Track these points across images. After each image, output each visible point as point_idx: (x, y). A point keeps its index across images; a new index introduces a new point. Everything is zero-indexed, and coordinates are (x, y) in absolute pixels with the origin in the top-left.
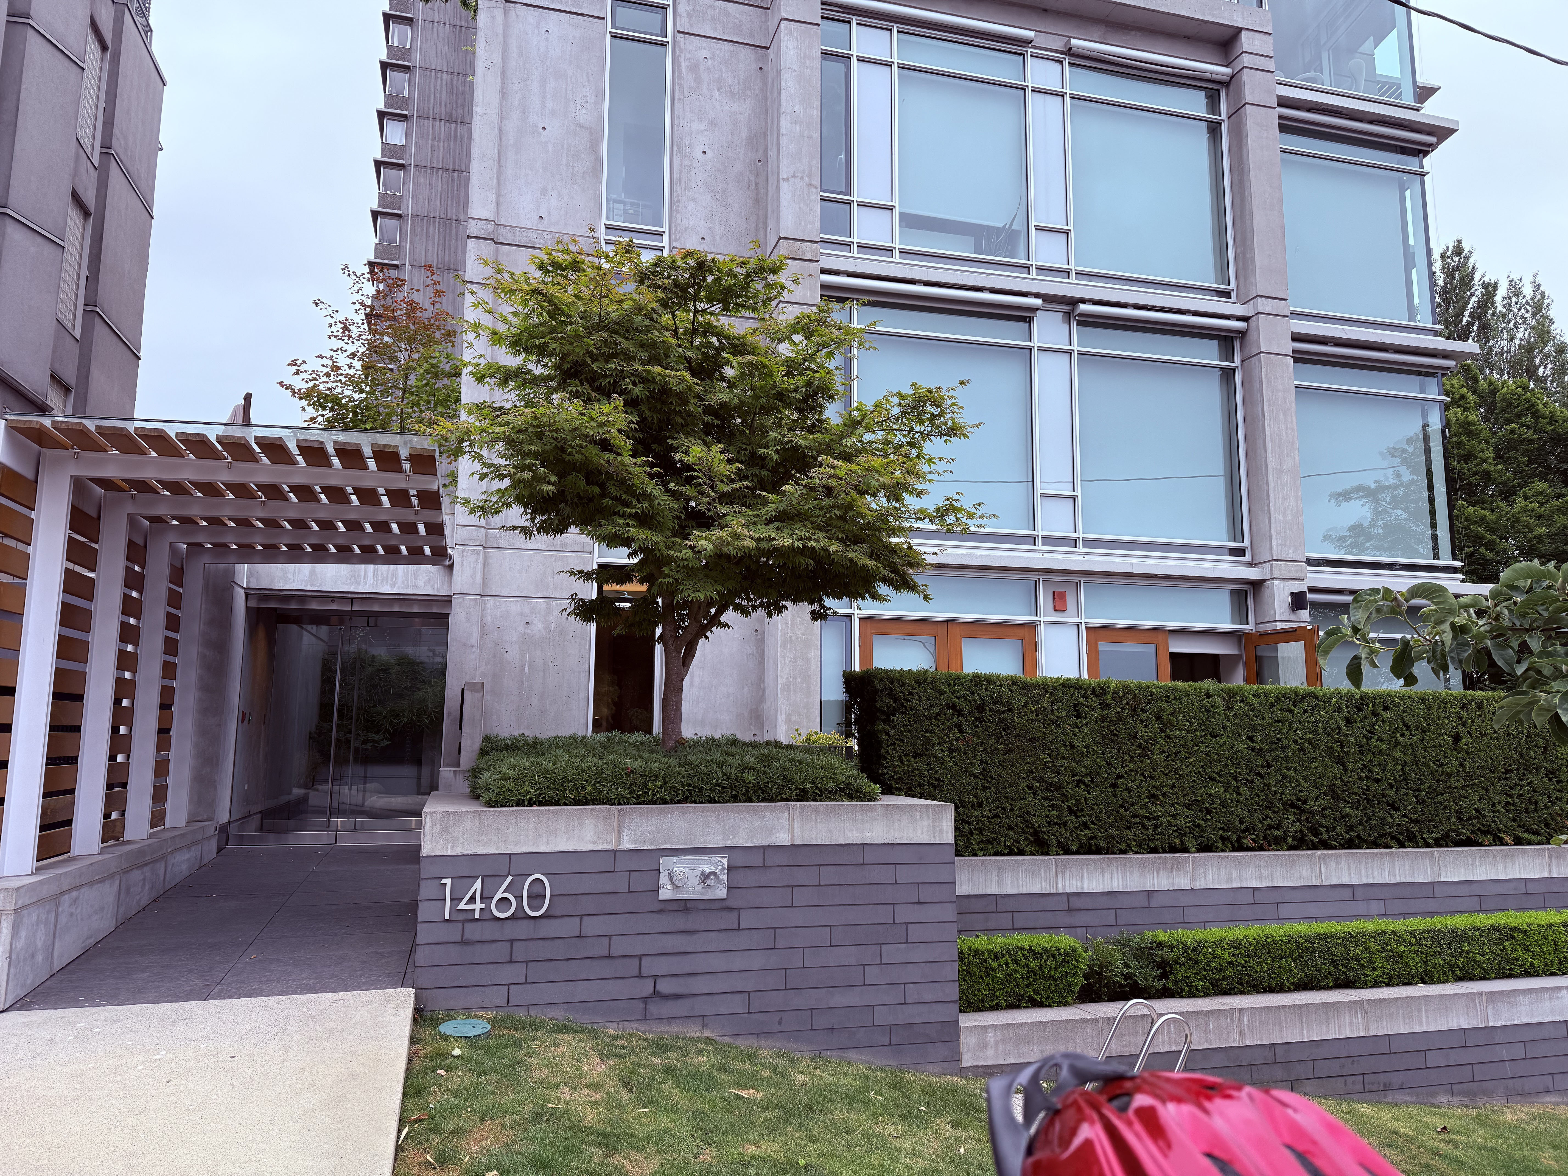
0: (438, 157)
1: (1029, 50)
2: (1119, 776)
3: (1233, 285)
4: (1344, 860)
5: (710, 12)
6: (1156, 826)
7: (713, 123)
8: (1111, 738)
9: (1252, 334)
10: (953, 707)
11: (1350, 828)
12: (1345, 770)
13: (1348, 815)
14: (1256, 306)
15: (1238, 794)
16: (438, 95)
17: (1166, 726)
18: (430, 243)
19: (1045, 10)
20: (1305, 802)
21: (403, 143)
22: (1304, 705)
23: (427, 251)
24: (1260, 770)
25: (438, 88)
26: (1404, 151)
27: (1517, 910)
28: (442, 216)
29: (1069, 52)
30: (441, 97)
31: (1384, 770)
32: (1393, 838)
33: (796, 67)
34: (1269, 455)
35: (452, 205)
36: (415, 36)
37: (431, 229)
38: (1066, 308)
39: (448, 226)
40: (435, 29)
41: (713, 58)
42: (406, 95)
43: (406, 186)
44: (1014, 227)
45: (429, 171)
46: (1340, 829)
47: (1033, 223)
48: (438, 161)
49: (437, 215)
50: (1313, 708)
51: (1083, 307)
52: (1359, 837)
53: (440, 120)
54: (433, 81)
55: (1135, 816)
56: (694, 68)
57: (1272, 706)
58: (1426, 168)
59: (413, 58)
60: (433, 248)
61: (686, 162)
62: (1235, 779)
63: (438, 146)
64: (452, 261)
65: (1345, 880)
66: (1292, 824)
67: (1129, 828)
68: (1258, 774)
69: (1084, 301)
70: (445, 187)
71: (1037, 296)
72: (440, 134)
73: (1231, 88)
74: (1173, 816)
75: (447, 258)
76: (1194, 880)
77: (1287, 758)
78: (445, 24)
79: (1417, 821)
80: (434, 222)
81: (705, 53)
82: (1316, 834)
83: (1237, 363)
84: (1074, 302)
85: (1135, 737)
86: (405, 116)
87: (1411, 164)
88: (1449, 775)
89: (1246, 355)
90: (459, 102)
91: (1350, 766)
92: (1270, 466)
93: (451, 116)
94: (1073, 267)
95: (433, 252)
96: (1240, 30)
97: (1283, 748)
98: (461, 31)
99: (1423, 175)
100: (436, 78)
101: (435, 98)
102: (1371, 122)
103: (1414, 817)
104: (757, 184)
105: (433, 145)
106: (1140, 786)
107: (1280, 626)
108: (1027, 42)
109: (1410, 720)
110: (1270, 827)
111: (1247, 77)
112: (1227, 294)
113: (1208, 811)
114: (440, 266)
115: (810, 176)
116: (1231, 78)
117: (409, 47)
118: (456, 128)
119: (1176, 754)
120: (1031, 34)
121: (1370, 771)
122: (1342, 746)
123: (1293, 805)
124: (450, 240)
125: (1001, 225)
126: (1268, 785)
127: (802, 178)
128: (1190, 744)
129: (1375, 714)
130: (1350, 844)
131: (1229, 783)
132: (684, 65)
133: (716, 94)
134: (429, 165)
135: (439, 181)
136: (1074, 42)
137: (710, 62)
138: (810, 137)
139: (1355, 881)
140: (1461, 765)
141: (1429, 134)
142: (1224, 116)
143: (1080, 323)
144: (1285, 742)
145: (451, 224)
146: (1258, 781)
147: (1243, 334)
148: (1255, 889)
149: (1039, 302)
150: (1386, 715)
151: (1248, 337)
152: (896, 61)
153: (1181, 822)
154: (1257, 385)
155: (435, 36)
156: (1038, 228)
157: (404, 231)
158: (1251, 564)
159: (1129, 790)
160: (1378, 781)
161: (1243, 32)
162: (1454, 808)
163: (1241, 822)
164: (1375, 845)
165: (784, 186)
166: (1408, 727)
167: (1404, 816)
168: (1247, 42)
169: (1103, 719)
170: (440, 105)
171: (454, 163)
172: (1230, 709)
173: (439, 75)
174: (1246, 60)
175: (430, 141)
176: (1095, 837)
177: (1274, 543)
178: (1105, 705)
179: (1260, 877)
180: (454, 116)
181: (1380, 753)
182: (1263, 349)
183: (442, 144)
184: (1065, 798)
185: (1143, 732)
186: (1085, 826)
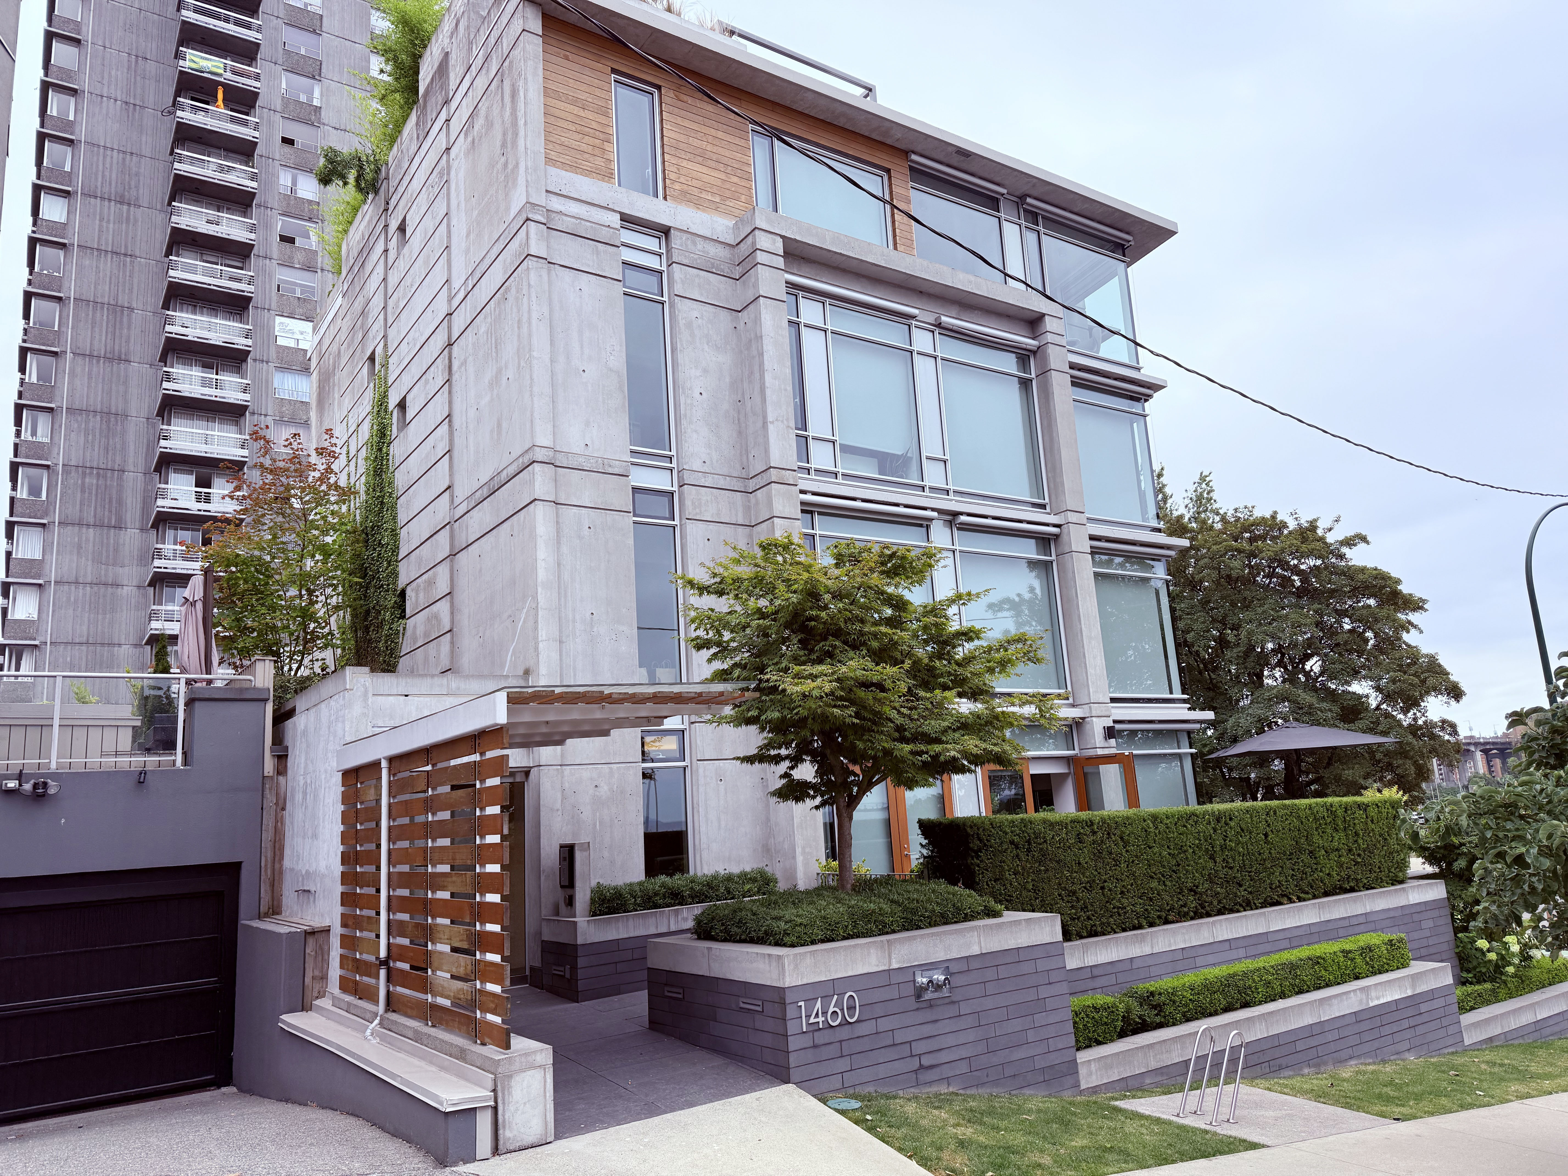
0: (107, 240)
1: (914, 322)
2: (1105, 881)
3: (1047, 500)
4: (1224, 924)
5: (697, 280)
6: (1125, 913)
7: (705, 371)
8: (1098, 855)
9: (1064, 537)
10: (1012, 842)
11: (1219, 902)
12: (1215, 862)
13: (1218, 893)
14: (1066, 517)
15: (1165, 886)
16: (107, 174)
17: (1126, 843)
18: (97, 330)
19: (921, 292)
20: (1197, 887)
21: (63, 220)
22: (1191, 822)
23: (92, 338)
24: (1174, 868)
25: (108, 166)
26: (1132, 398)
27: (1308, 945)
28: (112, 302)
29: (939, 325)
30: (110, 177)
31: (1234, 860)
32: (1241, 905)
33: (772, 335)
34: (1083, 626)
35: (124, 291)
36: (80, 108)
37: (98, 314)
38: (949, 518)
39: (119, 314)
40: (104, 104)
41: (702, 318)
42: (67, 168)
43: (68, 267)
44: (909, 455)
45: (95, 253)
46: (1215, 903)
47: (924, 454)
48: (107, 244)
49: (106, 300)
50: (1196, 822)
51: (963, 518)
52: (1224, 907)
53: (110, 200)
54: (101, 158)
55: (1114, 908)
56: (689, 325)
57: (1176, 824)
58: (1147, 412)
59: (77, 130)
60: (101, 335)
61: (689, 401)
62: (1163, 876)
63: (107, 228)
64: (123, 350)
65: (1226, 937)
66: (1192, 903)
67: (1111, 916)
68: (1173, 871)
69: (962, 514)
70: (116, 271)
71: (933, 510)
72: (109, 215)
73: (1038, 355)
74: (1133, 905)
75: (117, 348)
76: (1152, 948)
77: (1187, 858)
78: (116, 100)
79: (1251, 893)
80: (102, 308)
81: (695, 314)
82: (1203, 908)
83: (1054, 557)
84: (956, 514)
85: (1111, 853)
86: (68, 192)
87: (1136, 407)
88: (1265, 860)
89: (1059, 552)
90: (133, 183)
91: (1218, 860)
92: (1084, 634)
93: (122, 196)
94: (951, 487)
95: (100, 341)
96: (1044, 315)
97: (1185, 851)
98: (135, 110)
99: (1145, 416)
100: (105, 157)
101: (103, 177)
102: (1115, 379)
103: (1249, 890)
104: (739, 420)
105: (100, 226)
106: (1116, 887)
108: (913, 317)
109: (1243, 826)
110: (1182, 906)
111: (1052, 350)
112: (1043, 506)
113: (1151, 899)
114: (108, 355)
115: (787, 420)
116: (1039, 348)
117: (71, 118)
118: (128, 211)
119: (1133, 862)
120: (915, 312)
121: (1227, 862)
122: (1213, 847)
123: (1191, 890)
124: (121, 329)
125: (900, 453)
126: (1179, 878)
127: (782, 422)
128: (1139, 854)
129: (1226, 824)
130: (1220, 913)
131: (1160, 879)
132: (682, 323)
133: (706, 347)
134: (96, 246)
135: (108, 265)
136: (944, 319)
137: (700, 321)
138: (786, 390)
139: (1230, 937)
140: (1270, 853)
141: (1149, 388)
142: (1033, 375)
143: (958, 529)
144: (1185, 848)
145: (122, 311)
146: (1174, 875)
147: (1057, 537)
148: (1183, 949)
149: (935, 514)
150: (1232, 824)
151: (1060, 539)
152: (830, 328)
153: (1138, 908)
154: (1070, 575)
155: (104, 111)
156: (928, 458)
157: (64, 314)
158: (1073, 706)
159: (1110, 890)
160: (1231, 868)
161: (1046, 317)
162: (1269, 881)
163: (1168, 904)
164: (1232, 911)
165: (771, 427)
166: (1242, 830)
167: (1245, 890)
168: (1050, 324)
169: (1094, 842)
170: (110, 184)
171: (126, 247)
172: (1157, 828)
173: (109, 152)
174: (1050, 338)
175: (97, 222)
176: (1095, 925)
177: (1091, 690)
178: (1094, 833)
179: (1185, 941)
180: (127, 197)
181: (1231, 849)
182: (1074, 549)
183: (111, 226)
184: (1078, 900)
185: (1114, 849)
186: (1089, 918)
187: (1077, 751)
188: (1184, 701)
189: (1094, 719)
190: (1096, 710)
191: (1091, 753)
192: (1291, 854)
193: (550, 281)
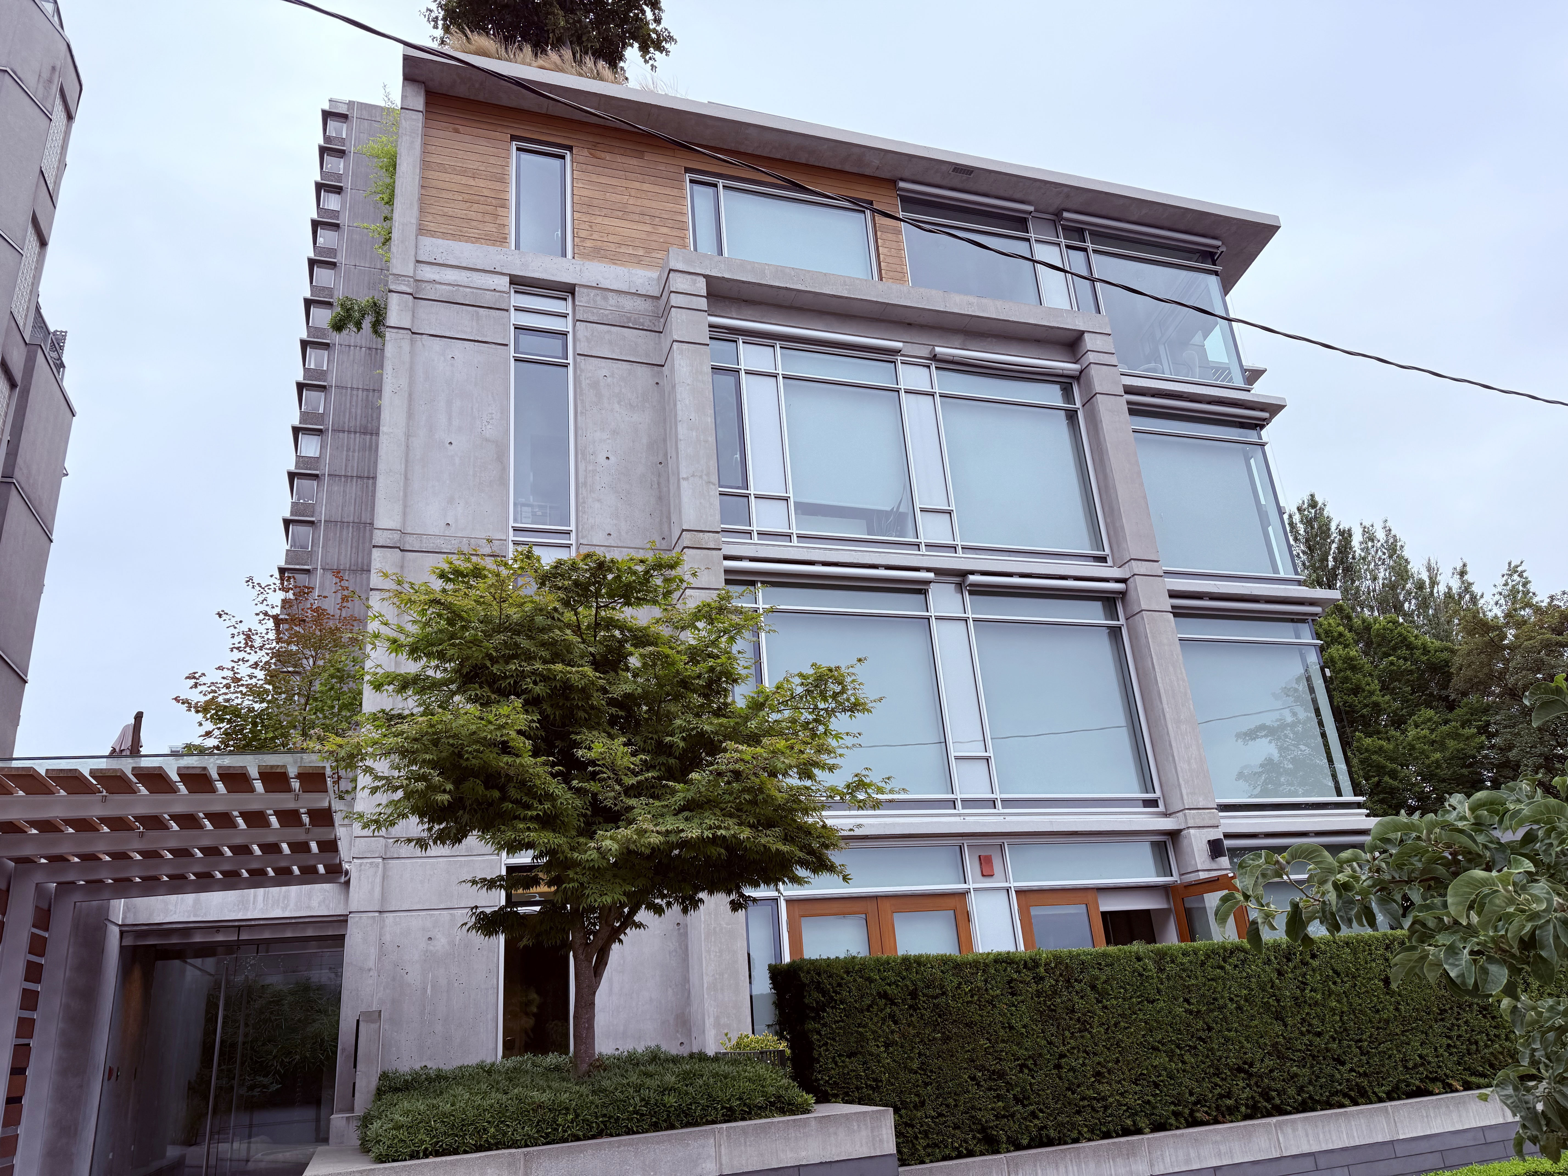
0: (353, 467)
1: (899, 358)
2: (1062, 1056)
3: (1107, 551)
4: (1300, 1126)
5: (607, 337)
6: (1106, 1108)
7: (615, 433)
8: (1048, 1015)
9: (1132, 594)
10: (885, 995)
11: (1301, 1090)
12: (1286, 1026)
13: (1296, 1075)
14: (1131, 569)
15: (1184, 1062)
16: (353, 410)
17: (1102, 995)
18: (343, 546)
19: (910, 324)
20: (1251, 1065)
21: (317, 455)
22: (1233, 960)
23: (339, 553)
24: (1201, 1034)
25: (354, 404)
26: (1242, 426)
28: (356, 520)
29: (934, 358)
30: (356, 412)
31: (1323, 1022)
32: (1345, 1095)
33: (689, 381)
34: (1165, 706)
35: (366, 509)
36: (331, 359)
37: (345, 533)
38: (957, 579)
39: (362, 529)
40: (352, 353)
41: (612, 376)
42: (321, 411)
43: (320, 494)
44: (901, 510)
45: (343, 479)
46: (1292, 1091)
47: (918, 506)
48: (352, 470)
49: (351, 519)
50: (1243, 962)
51: (972, 578)
52: (1311, 1097)
53: (355, 432)
54: (349, 397)
55: (1083, 1099)
56: (595, 385)
57: (1203, 964)
58: (1265, 439)
59: (329, 379)
60: (346, 551)
61: (590, 468)
62: (1178, 1047)
63: (353, 456)
64: (365, 562)
65: (1306, 1149)
66: (1243, 1091)
67: (1078, 1112)
68: (1200, 1039)
69: (972, 573)
70: (359, 493)
71: (928, 570)
72: (355, 445)
73: (1082, 380)
74: (1122, 1094)
75: (360, 560)
76: (1152, 1165)
77: (1225, 1019)
78: (361, 348)
79: (1365, 1074)
80: (348, 527)
81: (605, 372)
82: (1269, 1099)
83: (1122, 621)
84: (964, 574)
85: (1073, 1011)
86: (320, 431)
87: (1251, 436)
88: (1387, 1021)
89: (1129, 614)
90: (375, 415)
91: (1290, 1021)
92: (1168, 716)
93: (366, 428)
94: (959, 542)
95: (346, 555)
96: (1083, 332)
97: (1221, 1008)
98: (377, 353)
99: (1263, 445)
100: (351, 396)
101: (350, 413)
102: (1209, 403)
103: (1361, 1070)
104: (659, 483)
105: (347, 456)
106: (1084, 1064)
107: (1203, 875)
108: (897, 352)
109: (1339, 968)
110: (1221, 1096)
111: (1094, 371)
112: (1103, 559)
113: (1156, 1086)
114: (352, 568)
115: (708, 474)
116: (1081, 372)
117: (325, 368)
118: (371, 440)
119: (1116, 1025)
120: (899, 345)
121: (1310, 1025)
122: (1278, 1001)
123: (1240, 1070)
124: (364, 543)
125: (889, 509)
126: (1211, 1050)
127: (701, 476)
128: (1128, 1012)
129: (1305, 963)
130: (1304, 1107)
131: (1172, 1051)
132: (584, 383)
133: (617, 407)
134: (343, 473)
135: (353, 489)
136: (938, 349)
137: (609, 380)
138: (706, 441)
139: (1315, 1148)
140: (1397, 1009)
141: (1262, 410)
142: (1078, 405)
143: (971, 593)
144: (1221, 1002)
145: (365, 527)
146: (1201, 1046)
147: (1123, 594)
148: (1216, 1169)
149: (931, 575)
150: (1315, 963)
151: (1128, 597)
152: (780, 372)
153: (1130, 1100)
154: (1143, 641)
155: (351, 358)
156: (923, 510)
157: (316, 536)
158: (1166, 815)
159: (1072, 1069)
160: (1319, 1034)
161: (1086, 334)
162: (1399, 1056)
163: (1191, 1094)
164: (1328, 1105)
165: (684, 484)
166: (1338, 974)
167: (1352, 1070)
168: (1090, 342)
169: (1039, 994)
170: (356, 419)
171: (364, 471)
172: (1161, 970)
173: (355, 392)
174: (1091, 357)
175: (345, 452)
176: (1045, 1127)
177: (1184, 792)
178: (1039, 979)
179: (1219, 1155)
180: (370, 428)
181: (1316, 1003)
182: (1144, 607)
183: (356, 454)
184: (1010, 1086)
185: (1080, 1004)
186: (1034, 1115)
187: (1175, 878)
188: (1359, 805)
189: (1192, 831)
190: (1193, 818)
191: (1192, 878)
192: (1443, 1011)
193: (412, 353)
